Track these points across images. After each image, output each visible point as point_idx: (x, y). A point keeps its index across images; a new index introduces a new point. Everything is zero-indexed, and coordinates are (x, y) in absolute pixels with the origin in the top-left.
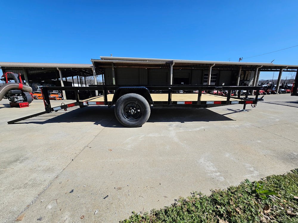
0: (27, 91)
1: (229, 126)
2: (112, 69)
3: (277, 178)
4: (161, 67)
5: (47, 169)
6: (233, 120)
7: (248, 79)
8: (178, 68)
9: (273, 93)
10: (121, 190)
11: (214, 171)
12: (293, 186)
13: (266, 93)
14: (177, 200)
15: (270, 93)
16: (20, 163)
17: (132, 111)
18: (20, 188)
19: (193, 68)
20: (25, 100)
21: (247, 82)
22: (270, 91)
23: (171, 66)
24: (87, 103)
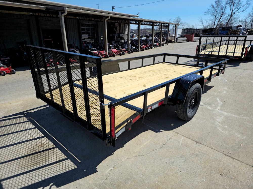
21: (122, 35)
22: (149, 46)
23: (61, 15)
24: (151, 108)
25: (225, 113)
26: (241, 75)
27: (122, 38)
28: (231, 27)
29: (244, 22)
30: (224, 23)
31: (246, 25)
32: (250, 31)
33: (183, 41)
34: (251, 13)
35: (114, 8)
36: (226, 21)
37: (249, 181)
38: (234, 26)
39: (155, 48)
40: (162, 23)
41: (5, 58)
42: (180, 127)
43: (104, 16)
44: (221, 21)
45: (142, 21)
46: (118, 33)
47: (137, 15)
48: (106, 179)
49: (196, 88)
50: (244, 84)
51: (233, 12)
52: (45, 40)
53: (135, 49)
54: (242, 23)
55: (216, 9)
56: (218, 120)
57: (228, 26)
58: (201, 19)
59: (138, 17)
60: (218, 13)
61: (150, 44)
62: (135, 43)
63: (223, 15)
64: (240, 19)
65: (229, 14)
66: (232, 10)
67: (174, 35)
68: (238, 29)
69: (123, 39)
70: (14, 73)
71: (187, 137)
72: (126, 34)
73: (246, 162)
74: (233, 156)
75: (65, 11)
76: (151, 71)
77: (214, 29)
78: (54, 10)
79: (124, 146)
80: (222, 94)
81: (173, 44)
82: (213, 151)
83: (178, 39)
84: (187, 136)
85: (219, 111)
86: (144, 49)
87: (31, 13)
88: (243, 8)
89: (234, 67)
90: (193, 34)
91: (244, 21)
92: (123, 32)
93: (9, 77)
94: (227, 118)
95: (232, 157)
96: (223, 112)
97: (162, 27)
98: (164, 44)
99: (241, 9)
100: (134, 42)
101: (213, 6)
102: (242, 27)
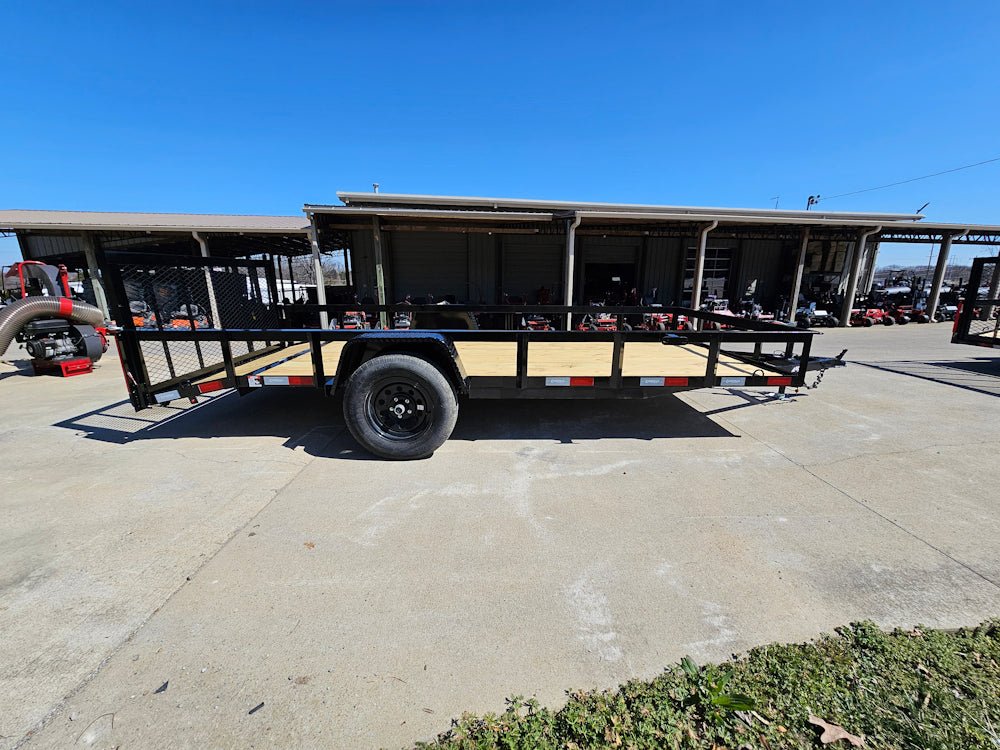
0: (85, 323)
1: (710, 460)
2: (373, 238)
3: (781, 654)
4: (537, 231)
5: (104, 612)
6: (733, 436)
7: (836, 270)
8: (595, 232)
9: (917, 318)
10: (305, 687)
11: (599, 626)
12: (824, 682)
13: (893, 319)
14: (459, 723)
15: (906, 318)
16: (31, 588)
17: (400, 410)
18: (16, 674)
19: (647, 233)
20: (81, 351)
24: (260, 381)
35: (816, 199)
71: (296, 476)
84: (301, 475)
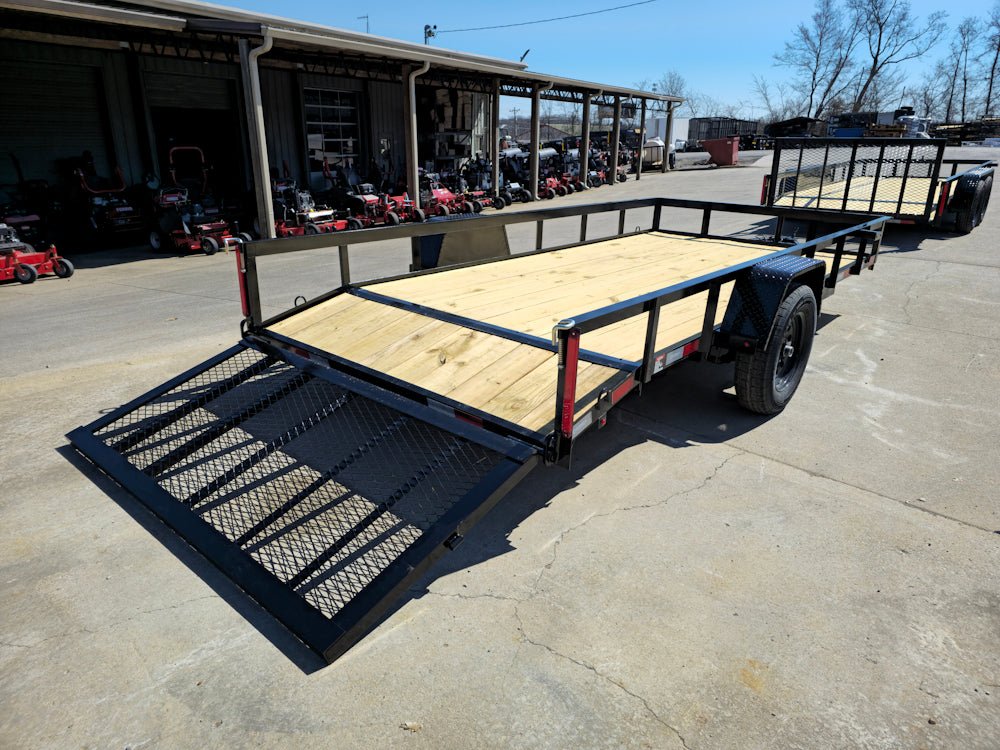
6: (836, 316)
17: (790, 351)
21: (462, 137)
22: (571, 183)
23: (245, 53)
24: (664, 361)
25: (892, 394)
26: (929, 280)
27: (463, 151)
28: (874, 116)
29: (922, 98)
30: (848, 98)
31: (928, 107)
32: (943, 131)
33: (695, 164)
34: (948, 63)
35: (433, 30)
36: (852, 92)
37: (989, 565)
38: (886, 110)
39: (593, 188)
40: (617, 95)
41: (23, 215)
42: (748, 433)
43: (406, 61)
44: (836, 91)
45: (543, 84)
46: (447, 130)
47: (517, 62)
48: (548, 566)
49: (802, 299)
50: (941, 308)
51: (881, 58)
52: (175, 148)
53: (521, 190)
54: (915, 101)
55: (817, 44)
56: (869, 412)
57: (860, 111)
58: (761, 82)
59: (522, 68)
60: (824, 58)
61: (572, 174)
62: (516, 169)
63: (844, 69)
64: (908, 84)
65: (864, 65)
66: (875, 51)
67: (661, 143)
68: (901, 124)
69: (466, 153)
70: (67, 274)
71: (777, 461)
72: (477, 136)
73: (976, 522)
74: (933, 508)
75: (262, 38)
76: (619, 257)
77: (808, 120)
78: (219, 34)
79: (578, 484)
80: (870, 338)
81: (658, 176)
82: (869, 496)
83: (678, 156)
84: (776, 458)
85: (870, 387)
86: (554, 191)
87: (125, 44)
88: (916, 42)
89: (900, 254)
90: (735, 138)
91: (922, 92)
92: (467, 127)
93: (48, 289)
94: (898, 406)
95: (931, 510)
96: (881, 390)
97: (620, 110)
98: (628, 176)
99: (910, 49)
100: (513, 163)
101: (805, 32)
102: (913, 113)
